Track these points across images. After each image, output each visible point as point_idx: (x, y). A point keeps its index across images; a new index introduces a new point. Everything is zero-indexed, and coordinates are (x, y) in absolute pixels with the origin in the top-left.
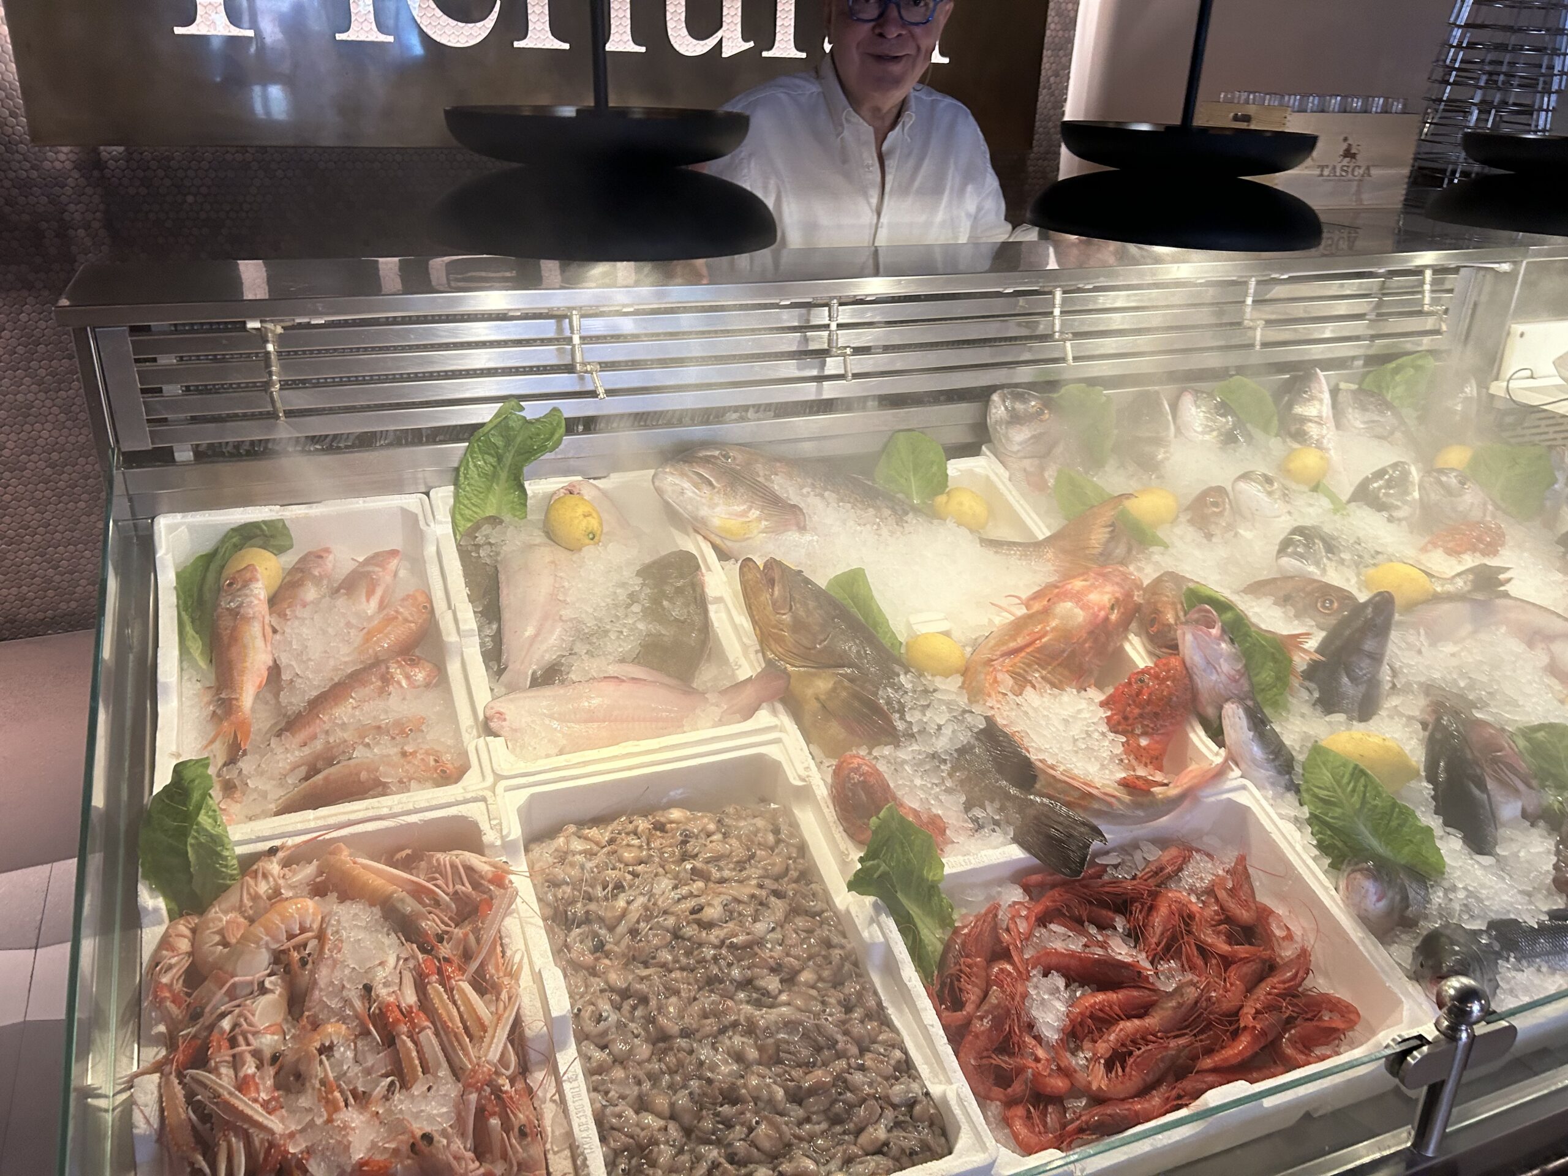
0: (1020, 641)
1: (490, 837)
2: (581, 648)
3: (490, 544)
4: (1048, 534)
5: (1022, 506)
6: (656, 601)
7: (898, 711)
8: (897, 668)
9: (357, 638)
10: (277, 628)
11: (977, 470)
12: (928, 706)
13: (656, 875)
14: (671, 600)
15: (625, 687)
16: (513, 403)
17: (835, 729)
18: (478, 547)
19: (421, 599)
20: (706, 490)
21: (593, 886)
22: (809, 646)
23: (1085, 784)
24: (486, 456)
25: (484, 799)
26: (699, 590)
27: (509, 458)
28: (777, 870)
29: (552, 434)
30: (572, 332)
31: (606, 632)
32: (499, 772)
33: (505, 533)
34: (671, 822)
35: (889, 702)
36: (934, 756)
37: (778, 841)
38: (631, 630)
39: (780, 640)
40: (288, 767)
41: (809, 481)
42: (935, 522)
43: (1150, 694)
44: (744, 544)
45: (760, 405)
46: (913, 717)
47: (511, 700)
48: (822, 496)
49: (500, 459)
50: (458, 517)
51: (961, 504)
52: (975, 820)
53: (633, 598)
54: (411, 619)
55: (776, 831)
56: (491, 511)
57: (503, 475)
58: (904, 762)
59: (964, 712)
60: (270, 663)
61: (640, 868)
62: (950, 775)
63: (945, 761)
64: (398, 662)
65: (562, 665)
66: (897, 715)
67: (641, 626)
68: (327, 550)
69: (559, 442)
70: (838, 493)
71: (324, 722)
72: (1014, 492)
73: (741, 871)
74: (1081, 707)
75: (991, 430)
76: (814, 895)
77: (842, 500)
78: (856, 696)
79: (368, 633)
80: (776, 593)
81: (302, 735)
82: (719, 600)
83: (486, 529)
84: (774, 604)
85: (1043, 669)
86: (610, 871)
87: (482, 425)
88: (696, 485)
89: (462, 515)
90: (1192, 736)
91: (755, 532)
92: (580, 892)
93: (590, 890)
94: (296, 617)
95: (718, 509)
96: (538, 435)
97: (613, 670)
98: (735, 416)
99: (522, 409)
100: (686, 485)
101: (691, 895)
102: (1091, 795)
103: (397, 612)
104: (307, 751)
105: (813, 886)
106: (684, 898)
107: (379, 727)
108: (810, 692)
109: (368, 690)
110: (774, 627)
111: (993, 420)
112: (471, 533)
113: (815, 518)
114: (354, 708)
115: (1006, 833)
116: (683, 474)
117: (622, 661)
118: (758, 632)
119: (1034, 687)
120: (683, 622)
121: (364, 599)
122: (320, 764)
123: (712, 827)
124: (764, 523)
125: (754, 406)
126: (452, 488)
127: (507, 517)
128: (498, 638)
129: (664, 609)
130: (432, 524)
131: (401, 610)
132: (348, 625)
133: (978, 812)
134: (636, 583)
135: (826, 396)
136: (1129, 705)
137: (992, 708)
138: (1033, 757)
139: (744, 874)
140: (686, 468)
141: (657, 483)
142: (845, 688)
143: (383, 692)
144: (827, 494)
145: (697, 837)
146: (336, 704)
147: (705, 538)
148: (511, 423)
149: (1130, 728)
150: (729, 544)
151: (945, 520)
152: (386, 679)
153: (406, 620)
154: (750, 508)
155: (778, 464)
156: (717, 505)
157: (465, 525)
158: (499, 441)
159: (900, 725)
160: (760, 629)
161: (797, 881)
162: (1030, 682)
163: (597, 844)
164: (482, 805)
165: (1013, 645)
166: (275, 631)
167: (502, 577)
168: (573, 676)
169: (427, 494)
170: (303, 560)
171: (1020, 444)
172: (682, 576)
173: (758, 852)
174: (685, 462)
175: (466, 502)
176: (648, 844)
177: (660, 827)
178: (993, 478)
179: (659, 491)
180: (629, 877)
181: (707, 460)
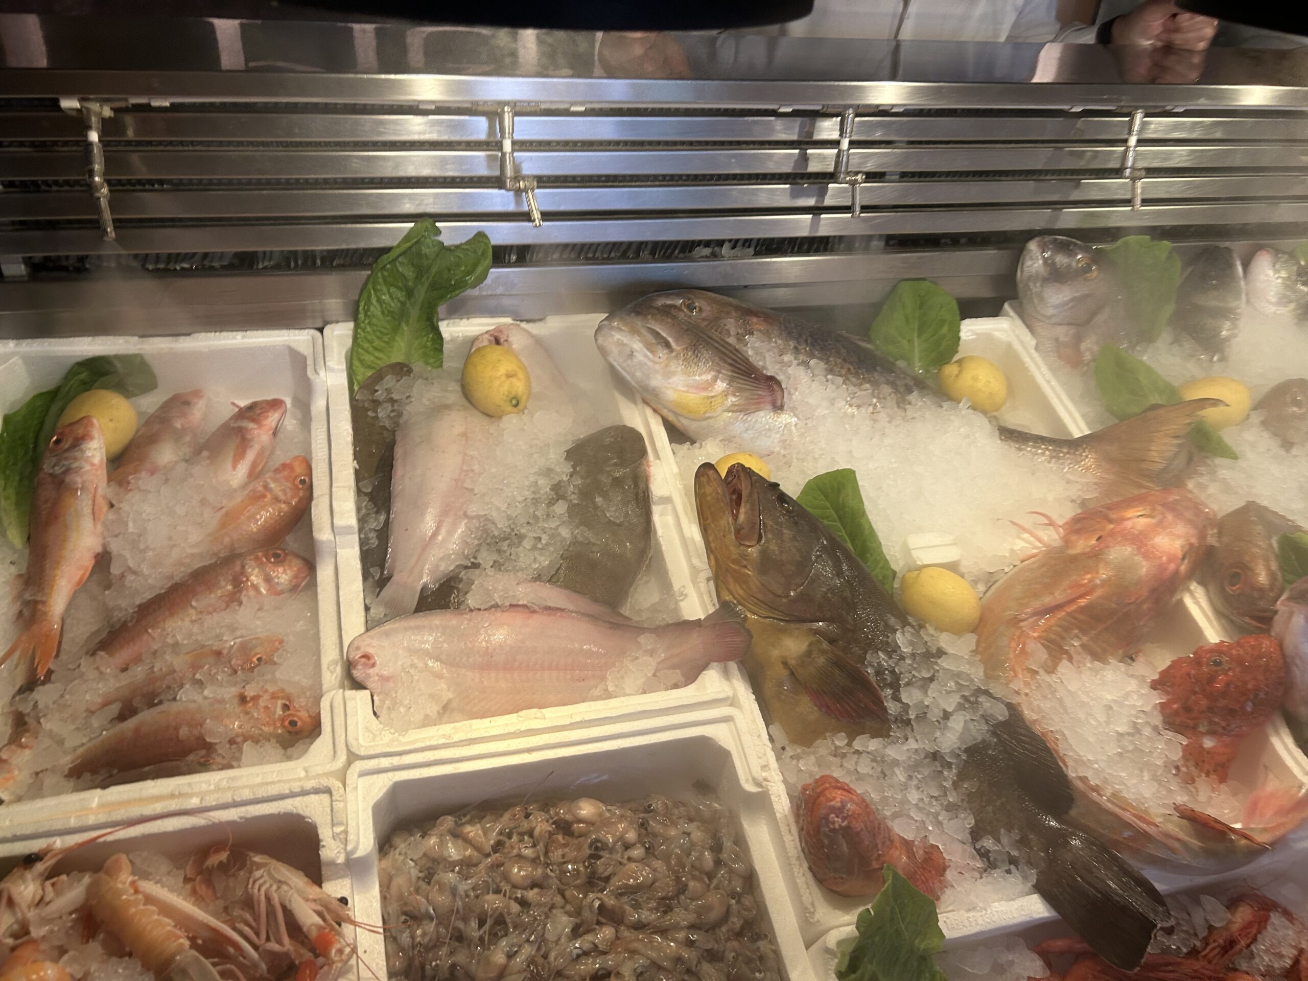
0: (1059, 596)
1: (330, 851)
2: (486, 558)
3: (393, 401)
4: (1087, 432)
5: (1052, 388)
6: (586, 494)
7: (891, 686)
8: (892, 621)
9: (212, 520)
10: (114, 503)
11: (997, 334)
12: (931, 679)
13: (553, 907)
14: (605, 495)
15: (537, 621)
16: (427, 223)
17: (807, 707)
18: (376, 403)
19: (299, 469)
20: (662, 353)
21: (465, 920)
22: (779, 592)
23: (1140, 818)
24: (392, 290)
25: (328, 791)
26: (642, 486)
27: (421, 293)
28: (714, 916)
29: (475, 266)
30: (503, 136)
31: (521, 537)
32: (354, 749)
33: (411, 387)
34: (580, 821)
35: (879, 672)
36: (935, 756)
37: (718, 863)
38: (552, 536)
39: (741, 579)
40: (99, 700)
41: (792, 344)
42: (946, 405)
43: (1228, 684)
44: (704, 423)
45: (737, 241)
46: (910, 696)
47: (387, 634)
48: (805, 364)
49: (410, 293)
50: (356, 363)
51: (975, 379)
52: (984, 854)
53: (558, 492)
54: (282, 496)
55: (717, 848)
56: (397, 356)
57: (414, 313)
58: (896, 763)
59: (979, 692)
60: (99, 549)
61: (532, 895)
62: (956, 785)
63: (949, 765)
64: (257, 559)
65: (461, 580)
66: (889, 691)
67: (565, 532)
68: (197, 394)
69: (484, 276)
70: (827, 362)
71: (154, 639)
72: (1044, 369)
73: (665, 912)
74: (1129, 689)
75: (1021, 286)
76: (761, 958)
77: (831, 371)
78: (837, 663)
79: (227, 514)
80: (742, 517)
81: (123, 655)
82: (667, 500)
83: (389, 381)
84: (738, 531)
85: (1084, 632)
86: (491, 897)
87: (387, 250)
88: (649, 347)
89: (361, 361)
90: (1275, 741)
91: (719, 410)
92: (447, 928)
93: (461, 925)
94: (138, 489)
95: (674, 379)
96: (458, 265)
97: (524, 593)
98: (707, 251)
99: (438, 232)
100: (637, 345)
101: (595, 951)
102: (1147, 836)
103: (266, 487)
104: (124, 680)
105: (761, 944)
106: (586, 954)
107: (219, 653)
108: (775, 653)
109: (212, 598)
110: (735, 562)
111: (1026, 274)
112: (370, 385)
113: (796, 396)
114: (192, 622)
115: (1025, 878)
116: (634, 331)
117: (538, 578)
118: (713, 562)
119: (1070, 659)
120: (619, 525)
121: (229, 465)
122: (137, 702)
123: (631, 836)
124: (731, 400)
125: (730, 241)
126: (351, 325)
127: (418, 366)
128: (384, 534)
129: (596, 508)
130: (322, 373)
131: (272, 485)
132: (203, 502)
133: (988, 843)
134: (563, 470)
135: (822, 232)
136: (1195, 693)
137: (1018, 693)
138: (1072, 774)
139: (670, 919)
140: (638, 322)
141: (600, 341)
142: (823, 652)
143: (234, 599)
144: (813, 362)
145: (611, 850)
146: (172, 615)
147: (655, 411)
148: (425, 250)
149: (1191, 723)
150: (685, 422)
151: (959, 402)
152: (239, 582)
153: (276, 499)
154: (715, 379)
155: (755, 320)
156: (673, 373)
157: (363, 374)
158: (408, 272)
159: (892, 708)
160: (716, 560)
161: (739, 935)
162: (1067, 652)
163: (478, 849)
164: (325, 798)
165: (1048, 600)
166: (112, 506)
167: (398, 451)
168: (471, 601)
169: (321, 330)
170: (167, 406)
171: (1056, 307)
172: (622, 463)
173: (692, 884)
174: (638, 313)
175: (366, 345)
176: (546, 853)
177: (565, 827)
178: (1018, 347)
179: (603, 351)
180: (515, 908)
181: (667, 311)
